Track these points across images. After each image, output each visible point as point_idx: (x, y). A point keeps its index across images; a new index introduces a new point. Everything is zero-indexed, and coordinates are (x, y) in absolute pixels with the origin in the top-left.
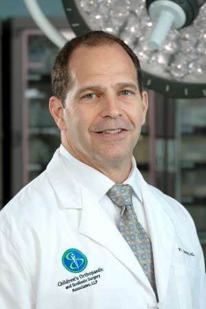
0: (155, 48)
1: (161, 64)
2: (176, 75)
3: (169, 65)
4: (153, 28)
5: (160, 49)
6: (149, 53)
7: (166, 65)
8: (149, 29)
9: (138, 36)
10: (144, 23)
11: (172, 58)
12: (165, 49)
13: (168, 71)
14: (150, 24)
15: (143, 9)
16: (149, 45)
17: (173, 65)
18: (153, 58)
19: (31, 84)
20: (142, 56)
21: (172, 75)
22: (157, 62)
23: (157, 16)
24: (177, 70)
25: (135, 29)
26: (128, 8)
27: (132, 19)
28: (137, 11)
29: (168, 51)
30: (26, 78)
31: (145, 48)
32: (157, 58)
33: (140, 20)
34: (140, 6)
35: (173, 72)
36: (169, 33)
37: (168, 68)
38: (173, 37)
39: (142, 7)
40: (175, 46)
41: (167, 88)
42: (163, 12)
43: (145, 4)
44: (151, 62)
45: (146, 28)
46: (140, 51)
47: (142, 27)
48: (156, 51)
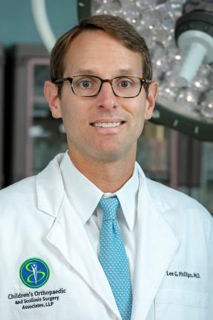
0: (184, 85)
1: (190, 102)
2: (207, 115)
3: (199, 103)
4: (182, 62)
5: (190, 86)
6: (177, 89)
7: (196, 104)
8: (178, 62)
9: (164, 70)
10: (171, 55)
11: (202, 96)
12: (194, 86)
13: (198, 111)
14: (178, 57)
15: (171, 40)
16: (176, 81)
17: (203, 104)
18: (181, 96)
19: (37, 121)
20: (169, 94)
21: (202, 116)
22: (186, 100)
23: (188, 48)
24: (207, 109)
25: (162, 62)
26: (154, 38)
27: (159, 51)
28: (164, 43)
29: (198, 88)
30: (31, 113)
31: (172, 85)
32: (186, 96)
33: (167, 53)
34: (167, 36)
35: (203, 112)
36: (200, 68)
37: (198, 108)
38: (205, 72)
39: (170, 38)
40: (206, 83)
41: (197, 130)
42: (194, 44)
43: (173, 35)
44: (178, 100)
45: (174, 61)
46: (166, 87)
47: (169, 61)
48: (184, 88)
